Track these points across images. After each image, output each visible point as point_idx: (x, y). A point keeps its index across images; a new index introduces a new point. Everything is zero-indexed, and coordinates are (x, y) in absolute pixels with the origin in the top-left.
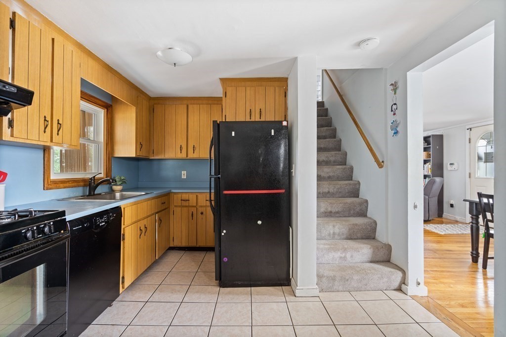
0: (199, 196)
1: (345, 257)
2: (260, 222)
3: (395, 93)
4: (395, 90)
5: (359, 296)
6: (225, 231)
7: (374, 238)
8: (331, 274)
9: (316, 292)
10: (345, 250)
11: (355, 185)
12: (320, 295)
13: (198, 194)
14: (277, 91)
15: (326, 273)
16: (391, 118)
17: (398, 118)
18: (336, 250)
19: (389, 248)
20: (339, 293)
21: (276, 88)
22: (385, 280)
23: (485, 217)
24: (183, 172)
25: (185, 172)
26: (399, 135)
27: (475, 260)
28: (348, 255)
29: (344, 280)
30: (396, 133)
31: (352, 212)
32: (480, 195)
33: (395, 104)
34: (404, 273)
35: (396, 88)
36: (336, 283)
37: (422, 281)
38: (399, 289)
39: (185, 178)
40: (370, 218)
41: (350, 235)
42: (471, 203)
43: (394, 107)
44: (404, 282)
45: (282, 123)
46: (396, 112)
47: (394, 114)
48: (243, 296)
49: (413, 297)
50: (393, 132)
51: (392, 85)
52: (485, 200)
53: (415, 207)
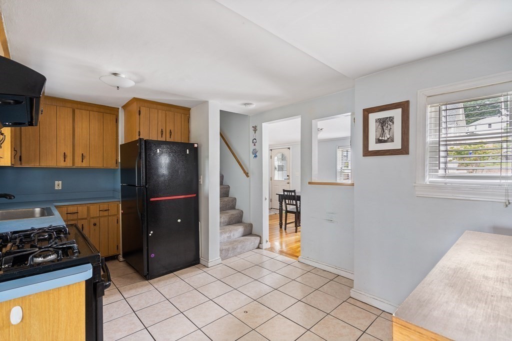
0: (92, 207)
1: (230, 236)
2: (179, 221)
3: (255, 133)
4: (255, 130)
5: (242, 256)
6: (152, 232)
7: (241, 222)
8: (227, 247)
9: (220, 261)
10: (230, 231)
11: (227, 188)
12: (223, 262)
13: (89, 205)
14: (183, 117)
15: (224, 247)
16: (252, 147)
17: (257, 147)
18: (225, 232)
19: (251, 225)
20: (232, 258)
21: (182, 115)
22: (253, 243)
23: (285, 202)
24: (56, 182)
25: (60, 182)
26: (257, 158)
27: (281, 227)
28: (232, 235)
29: (234, 249)
30: (256, 156)
31: (227, 207)
32: (284, 191)
33: (255, 139)
34: (260, 237)
35: (256, 130)
36: (230, 252)
37: (268, 240)
38: (258, 248)
39: (60, 188)
40: (238, 209)
41: (229, 222)
42: (280, 195)
43: (254, 141)
44: (260, 243)
45: (194, 145)
46: (256, 144)
47: (255, 145)
48: (173, 279)
49: (266, 249)
50: (254, 155)
51: (253, 127)
52: (286, 193)
53: (266, 199)
